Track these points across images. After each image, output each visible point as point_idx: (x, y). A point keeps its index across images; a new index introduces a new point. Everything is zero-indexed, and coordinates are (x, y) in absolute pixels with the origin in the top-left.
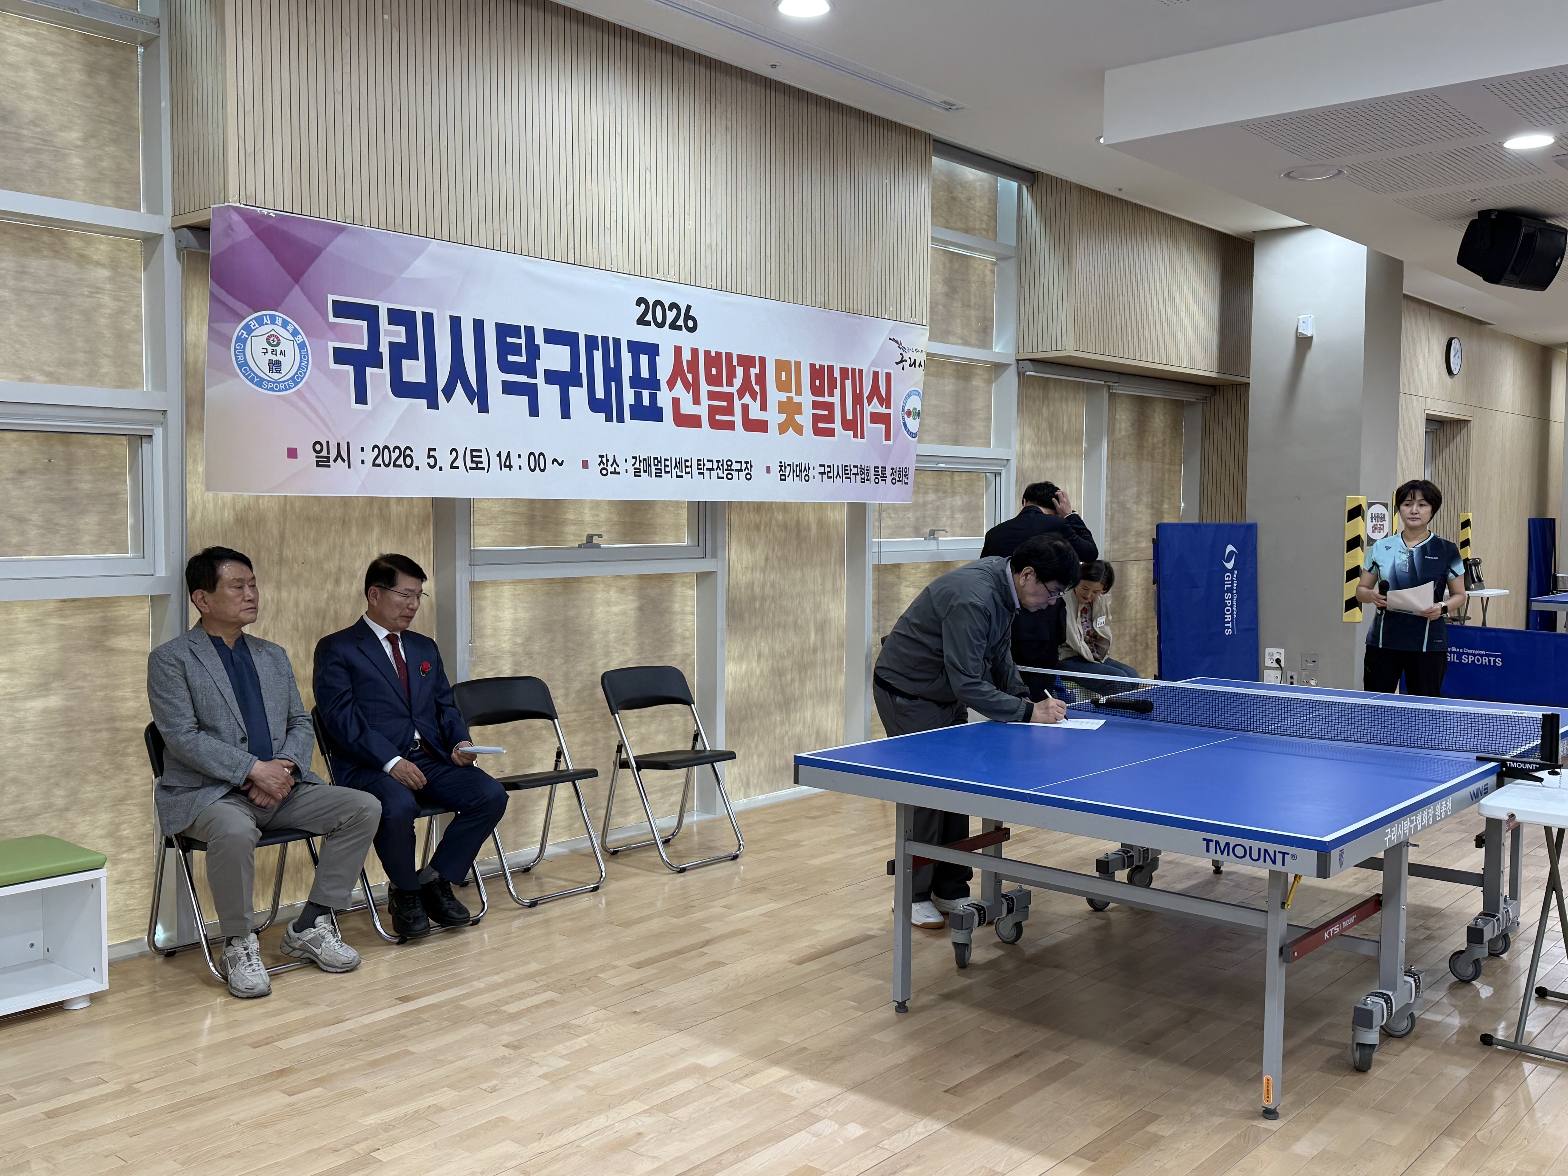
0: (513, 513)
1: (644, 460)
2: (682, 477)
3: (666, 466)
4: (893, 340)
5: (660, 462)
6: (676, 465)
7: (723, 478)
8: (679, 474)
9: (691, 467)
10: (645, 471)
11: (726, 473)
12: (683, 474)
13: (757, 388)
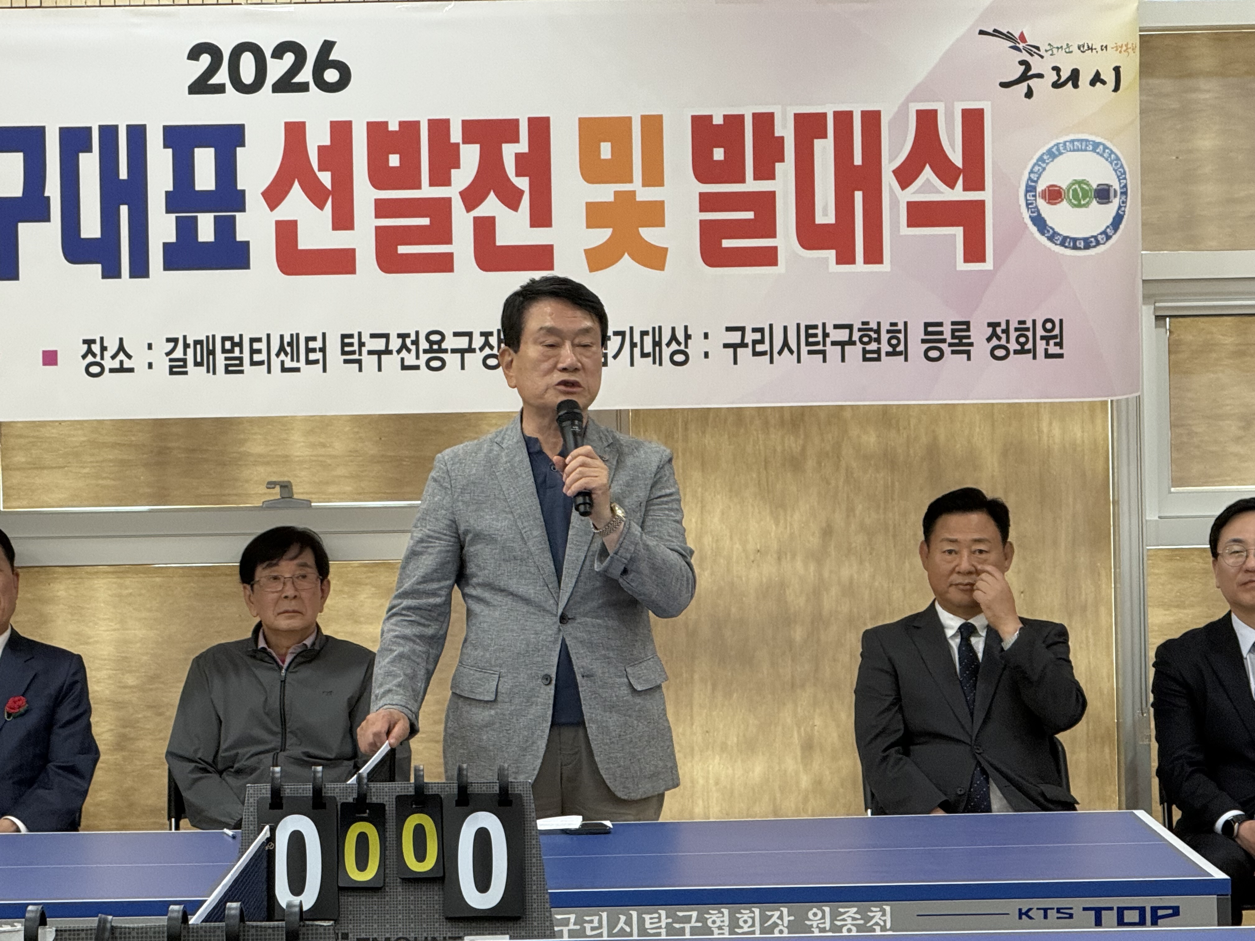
0: (114, 445)
1: (196, 342)
2: (297, 370)
3: (253, 352)
4: (997, 33)
5: (240, 344)
6: (282, 349)
7: (417, 368)
8: (288, 364)
9: (323, 350)
10: (197, 364)
11: (424, 357)
12: (302, 364)
13: (523, 183)
